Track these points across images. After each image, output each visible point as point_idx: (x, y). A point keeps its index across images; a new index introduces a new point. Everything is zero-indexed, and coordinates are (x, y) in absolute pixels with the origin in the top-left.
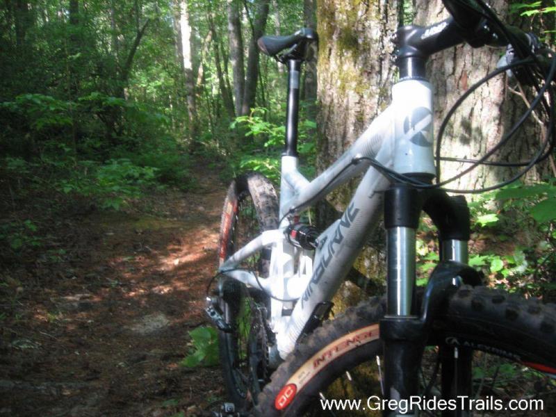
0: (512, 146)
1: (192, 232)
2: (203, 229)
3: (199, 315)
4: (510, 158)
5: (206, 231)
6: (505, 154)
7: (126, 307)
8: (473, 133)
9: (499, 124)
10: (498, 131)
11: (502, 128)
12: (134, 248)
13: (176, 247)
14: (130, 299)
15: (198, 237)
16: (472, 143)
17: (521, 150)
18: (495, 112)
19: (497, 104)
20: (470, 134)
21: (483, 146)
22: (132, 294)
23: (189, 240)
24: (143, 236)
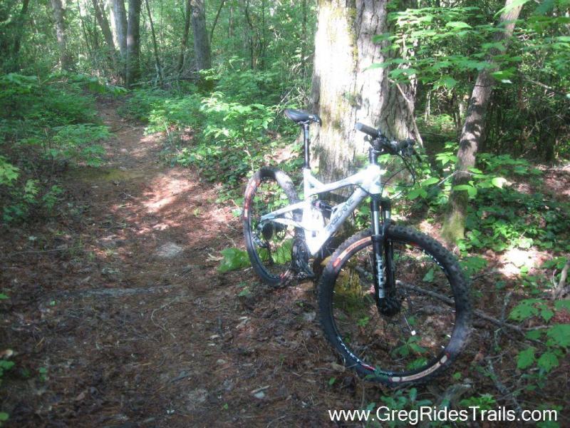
0: (389, 111)
1: (155, 180)
2: (163, 177)
3: (200, 242)
4: (388, 119)
5: (166, 179)
6: (385, 116)
7: (144, 241)
8: (364, 102)
9: (381, 95)
10: (380, 101)
11: (382, 97)
12: (121, 197)
13: (150, 193)
14: (143, 236)
15: (162, 184)
16: (363, 108)
17: (395, 112)
18: (379, 87)
19: (379, 82)
20: (361, 103)
21: (370, 110)
22: (141, 232)
23: (156, 187)
24: (121, 186)
